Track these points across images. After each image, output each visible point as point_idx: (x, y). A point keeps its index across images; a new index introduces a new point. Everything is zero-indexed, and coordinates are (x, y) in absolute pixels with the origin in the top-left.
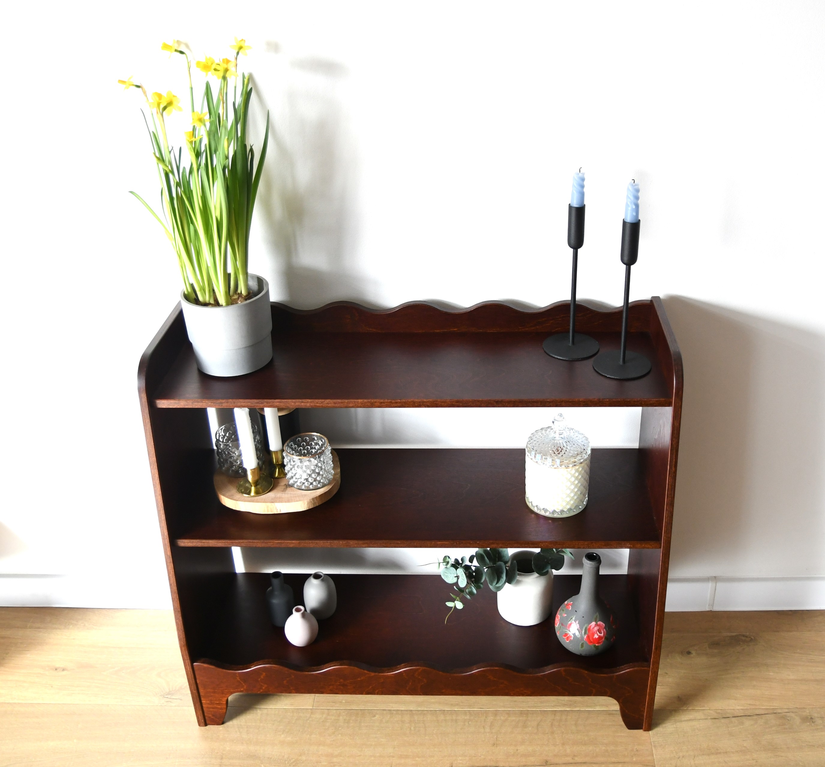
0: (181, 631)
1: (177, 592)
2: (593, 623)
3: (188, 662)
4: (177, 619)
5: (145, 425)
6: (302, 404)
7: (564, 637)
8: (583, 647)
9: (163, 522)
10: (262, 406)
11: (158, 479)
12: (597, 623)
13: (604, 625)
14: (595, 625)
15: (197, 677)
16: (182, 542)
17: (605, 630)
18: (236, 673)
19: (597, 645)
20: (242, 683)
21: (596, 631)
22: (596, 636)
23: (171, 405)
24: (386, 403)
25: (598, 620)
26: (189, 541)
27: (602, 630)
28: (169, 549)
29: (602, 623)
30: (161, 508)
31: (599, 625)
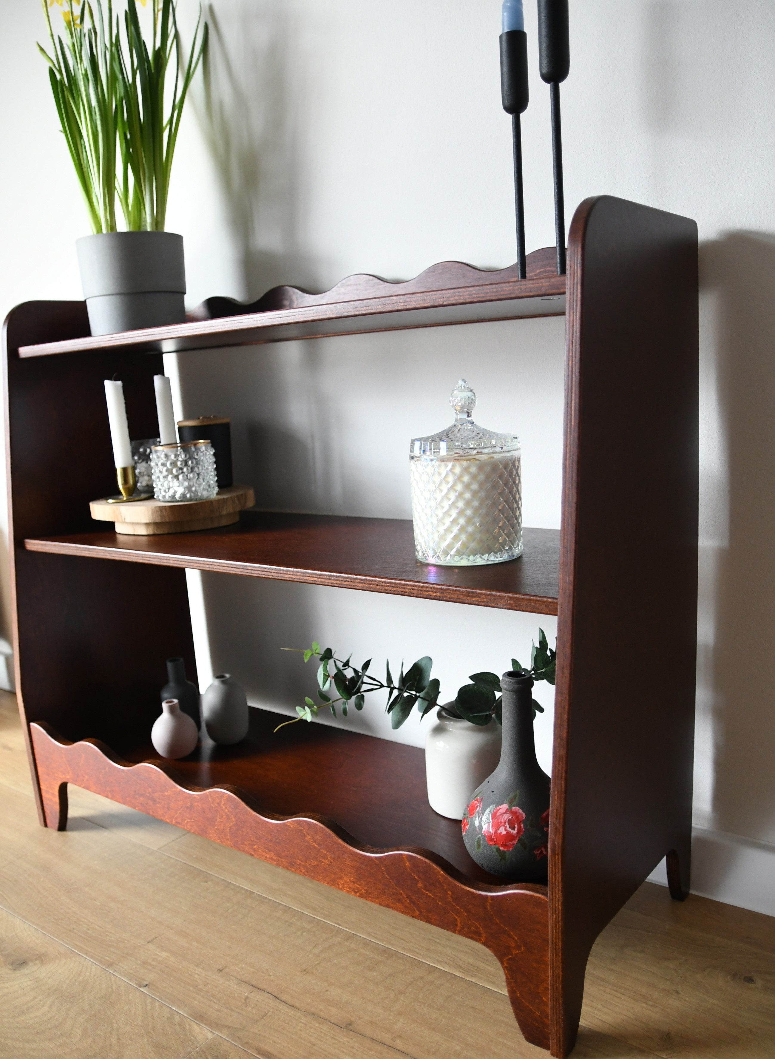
2: (504, 807)
8: (480, 847)
12: (511, 807)
13: (524, 815)
14: (507, 810)
16: (30, 543)
17: (522, 826)
19: (502, 848)
21: (506, 821)
22: (502, 831)
25: (515, 802)
27: (516, 824)
29: (521, 811)
31: (514, 813)
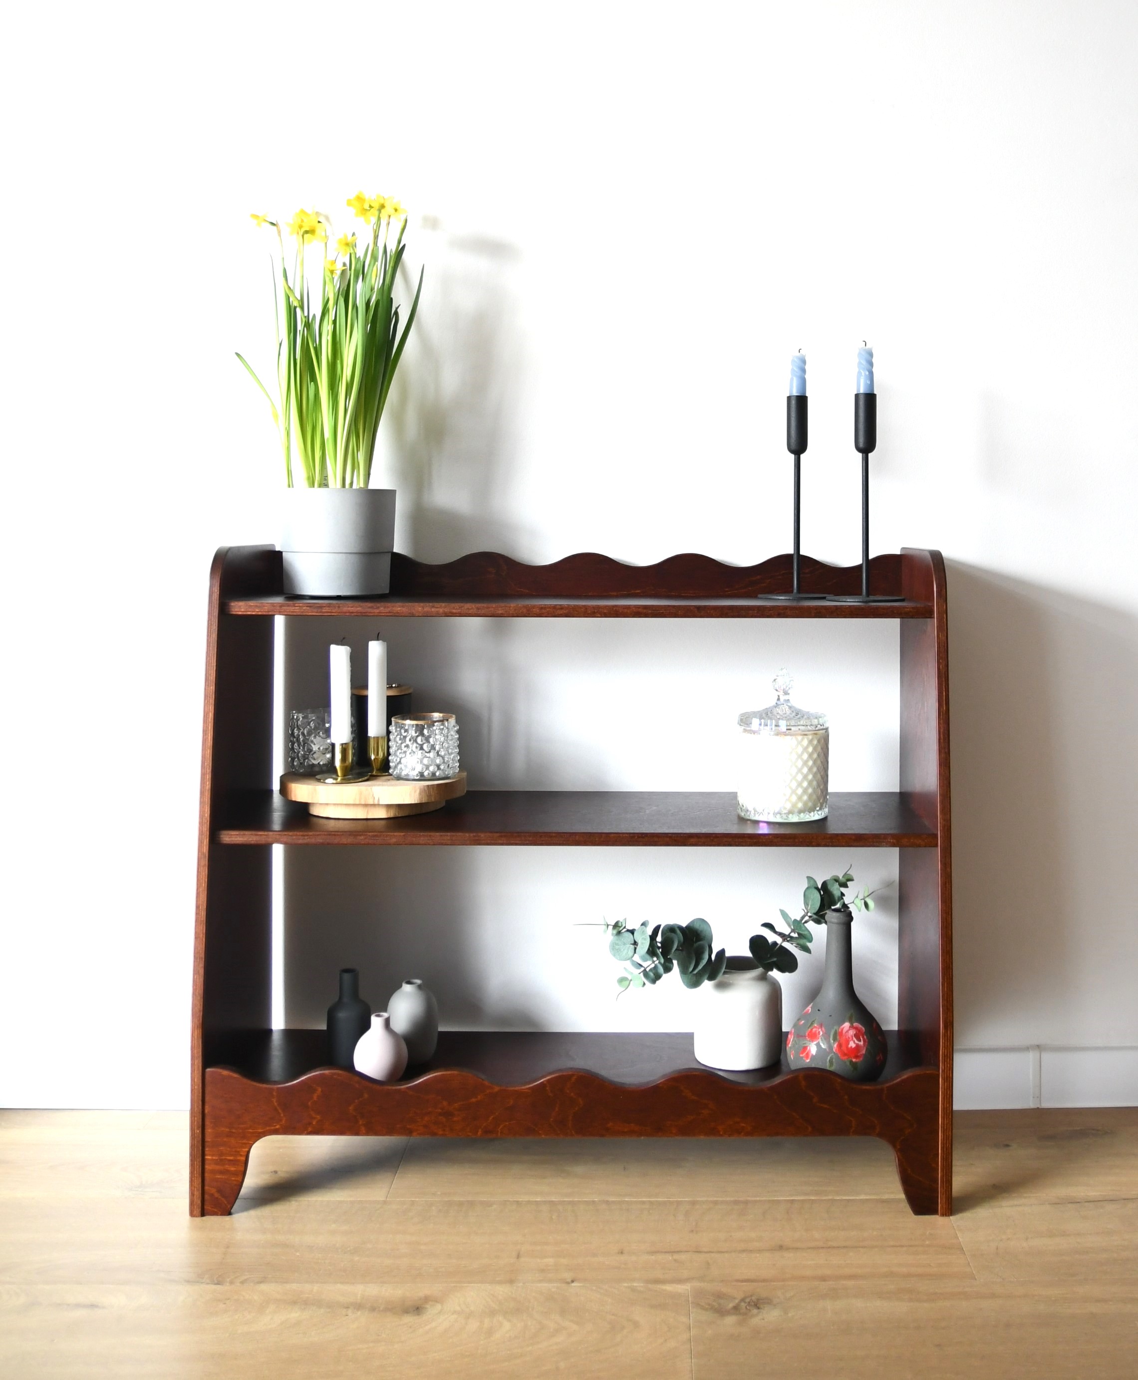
0: (199, 998)
1: (205, 922)
2: (847, 1025)
3: (199, 1062)
4: (196, 974)
5: (209, 634)
6: (433, 610)
7: (801, 1055)
8: (833, 1065)
9: (207, 793)
10: (378, 613)
11: (213, 721)
12: (851, 1024)
13: (863, 1029)
14: (850, 1027)
15: (207, 1098)
16: (228, 834)
17: (865, 1037)
18: (272, 1089)
19: (854, 1060)
20: (280, 1111)
21: (852, 1036)
22: (852, 1045)
23: (250, 610)
24: (548, 609)
25: (854, 1020)
26: (237, 833)
27: (861, 1036)
28: (206, 842)
29: (859, 1026)
30: (208, 770)
31: (856, 1028)
